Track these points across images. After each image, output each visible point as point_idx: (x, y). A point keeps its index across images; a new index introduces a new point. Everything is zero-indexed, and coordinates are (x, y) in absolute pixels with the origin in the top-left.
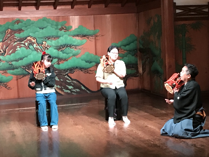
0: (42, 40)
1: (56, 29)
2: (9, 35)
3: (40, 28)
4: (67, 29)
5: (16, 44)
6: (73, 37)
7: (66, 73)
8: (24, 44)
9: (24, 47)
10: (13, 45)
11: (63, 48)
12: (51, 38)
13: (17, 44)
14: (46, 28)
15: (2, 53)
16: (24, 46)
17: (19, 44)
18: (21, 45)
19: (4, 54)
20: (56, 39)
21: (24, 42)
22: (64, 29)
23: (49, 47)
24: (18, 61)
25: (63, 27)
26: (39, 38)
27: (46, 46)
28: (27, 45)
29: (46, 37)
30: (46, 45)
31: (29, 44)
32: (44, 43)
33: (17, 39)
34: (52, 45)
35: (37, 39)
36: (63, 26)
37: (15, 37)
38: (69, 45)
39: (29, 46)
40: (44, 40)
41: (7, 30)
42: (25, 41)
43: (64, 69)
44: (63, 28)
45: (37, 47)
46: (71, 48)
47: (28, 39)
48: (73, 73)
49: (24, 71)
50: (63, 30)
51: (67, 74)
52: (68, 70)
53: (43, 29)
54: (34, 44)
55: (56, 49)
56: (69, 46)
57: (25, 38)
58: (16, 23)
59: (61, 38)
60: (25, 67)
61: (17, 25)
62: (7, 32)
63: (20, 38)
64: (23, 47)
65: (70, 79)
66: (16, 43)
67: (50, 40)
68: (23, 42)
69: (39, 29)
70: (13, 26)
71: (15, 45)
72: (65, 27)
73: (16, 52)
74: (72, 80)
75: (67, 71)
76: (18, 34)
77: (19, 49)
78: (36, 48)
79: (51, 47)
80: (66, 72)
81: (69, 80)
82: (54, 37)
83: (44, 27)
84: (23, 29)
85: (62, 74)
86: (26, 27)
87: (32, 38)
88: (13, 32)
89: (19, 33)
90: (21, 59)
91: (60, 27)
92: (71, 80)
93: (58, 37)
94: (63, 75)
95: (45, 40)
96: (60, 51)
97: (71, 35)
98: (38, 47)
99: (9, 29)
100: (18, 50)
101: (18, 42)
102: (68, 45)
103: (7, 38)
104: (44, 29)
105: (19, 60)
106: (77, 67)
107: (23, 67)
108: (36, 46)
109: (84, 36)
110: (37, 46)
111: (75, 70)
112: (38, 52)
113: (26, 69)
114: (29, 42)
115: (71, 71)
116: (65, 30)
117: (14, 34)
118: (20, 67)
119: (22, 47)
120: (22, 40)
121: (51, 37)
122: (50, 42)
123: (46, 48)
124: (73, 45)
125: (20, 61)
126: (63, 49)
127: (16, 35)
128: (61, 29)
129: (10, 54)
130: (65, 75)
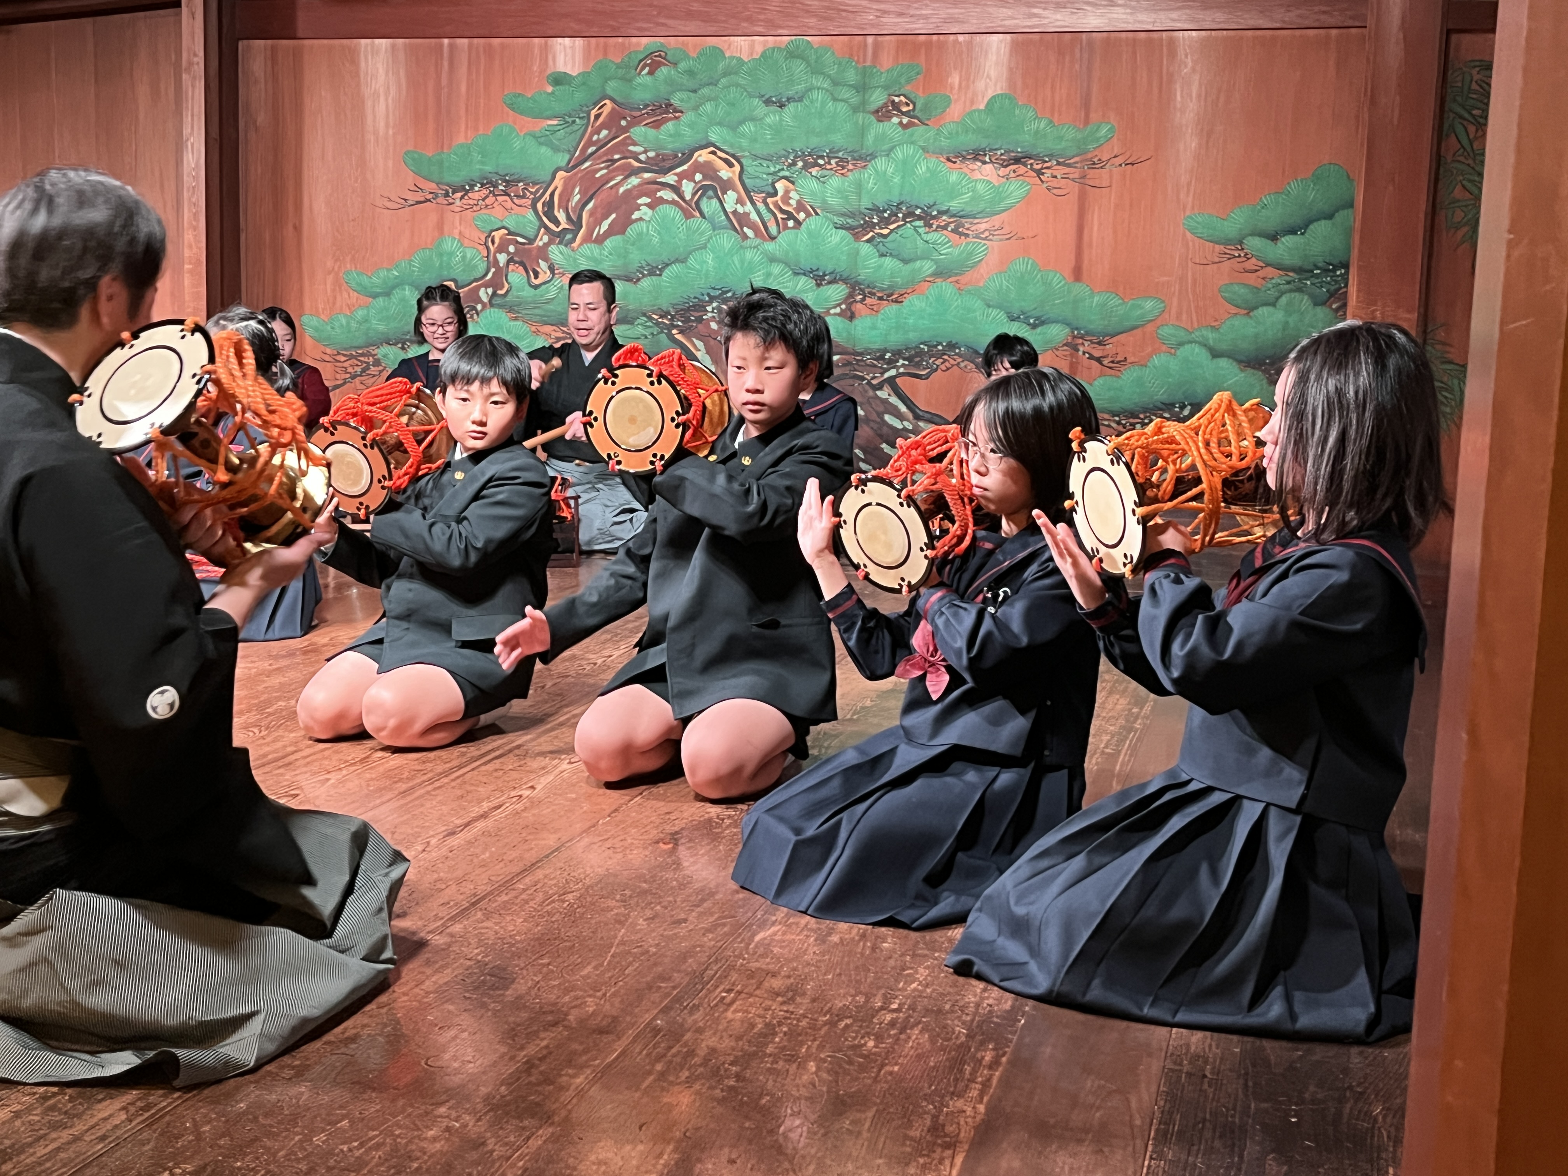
0: (772, 169)
1: (855, 110)
2: (604, 133)
3: (768, 102)
4: (917, 113)
5: (634, 187)
6: (948, 160)
7: (887, 375)
8: (676, 189)
9: (673, 202)
10: (621, 190)
11: (885, 222)
12: (821, 162)
13: (640, 185)
14: (800, 100)
15: (564, 229)
16: (677, 198)
17: (649, 189)
18: (659, 194)
19: (569, 236)
20: (850, 167)
21: (676, 178)
22: (905, 109)
23: (808, 215)
24: (639, 280)
25: (897, 99)
26: (756, 157)
27: (789, 205)
28: (688, 197)
29: (795, 157)
30: (793, 202)
31: (703, 190)
32: (780, 186)
33: (643, 157)
34: (824, 202)
35: (744, 161)
36: (899, 96)
37: (631, 148)
38: (918, 212)
39: (697, 203)
40: (782, 174)
41: (595, 104)
42: (678, 170)
43: (876, 346)
44: (896, 106)
45: (740, 209)
46: (931, 226)
47: (701, 159)
48: (927, 377)
49: (663, 337)
50: (895, 120)
51: (891, 381)
52: (898, 354)
53: (782, 106)
54: (724, 192)
55: (842, 227)
56: (919, 218)
57: (683, 154)
58: (643, 69)
59: (880, 163)
60: (672, 320)
61: (649, 79)
62: (597, 117)
63: (658, 155)
64: (667, 202)
65: (903, 408)
66: (634, 181)
67: (814, 171)
68: (670, 179)
69: (761, 109)
70: (630, 81)
71: (627, 191)
72: (911, 101)
73: (631, 231)
74: (917, 417)
75: (892, 363)
76: (651, 132)
77: (645, 212)
78: (735, 212)
79: (817, 214)
80: (887, 370)
81: (900, 417)
82: (841, 160)
83: (791, 93)
84: (675, 101)
85: (863, 379)
86: (695, 91)
87: (719, 153)
88: (625, 118)
89: (657, 125)
90: (655, 271)
91: (878, 98)
92: (910, 416)
93: (863, 158)
94: (869, 383)
95: (787, 174)
96: (868, 241)
97: (939, 152)
98: (749, 207)
99: (607, 101)
100: (641, 219)
101: (647, 175)
102: (917, 207)
103: (591, 149)
104: (791, 107)
105: (644, 276)
106: (951, 346)
107: (661, 317)
108: (740, 201)
109: (1017, 161)
110: (743, 204)
111: (938, 362)
112: (745, 237)
113: (674, 331)
114: (705, 177)
115: (918, 365)
116: (905, 120)
117: (625, 130)
118: (644, 315)
119: (662, 201)
120: (667, 164)
121: (822, 157)
122: (814, 185)
123: (788, 219)
124: (941, 213)
125: (646, 283)
126: (885, 232)
127: (639, 132)
128: (883, 114)
129: (601, 240)
130: (880, 387)
